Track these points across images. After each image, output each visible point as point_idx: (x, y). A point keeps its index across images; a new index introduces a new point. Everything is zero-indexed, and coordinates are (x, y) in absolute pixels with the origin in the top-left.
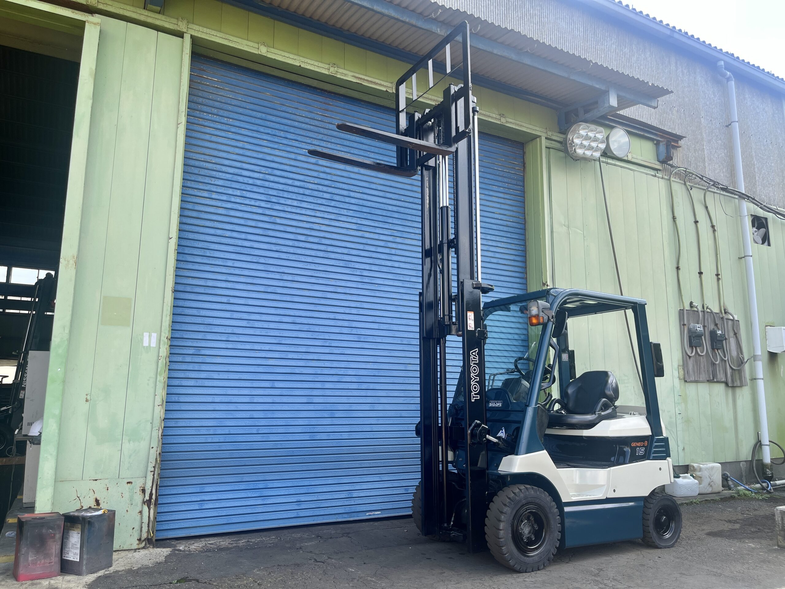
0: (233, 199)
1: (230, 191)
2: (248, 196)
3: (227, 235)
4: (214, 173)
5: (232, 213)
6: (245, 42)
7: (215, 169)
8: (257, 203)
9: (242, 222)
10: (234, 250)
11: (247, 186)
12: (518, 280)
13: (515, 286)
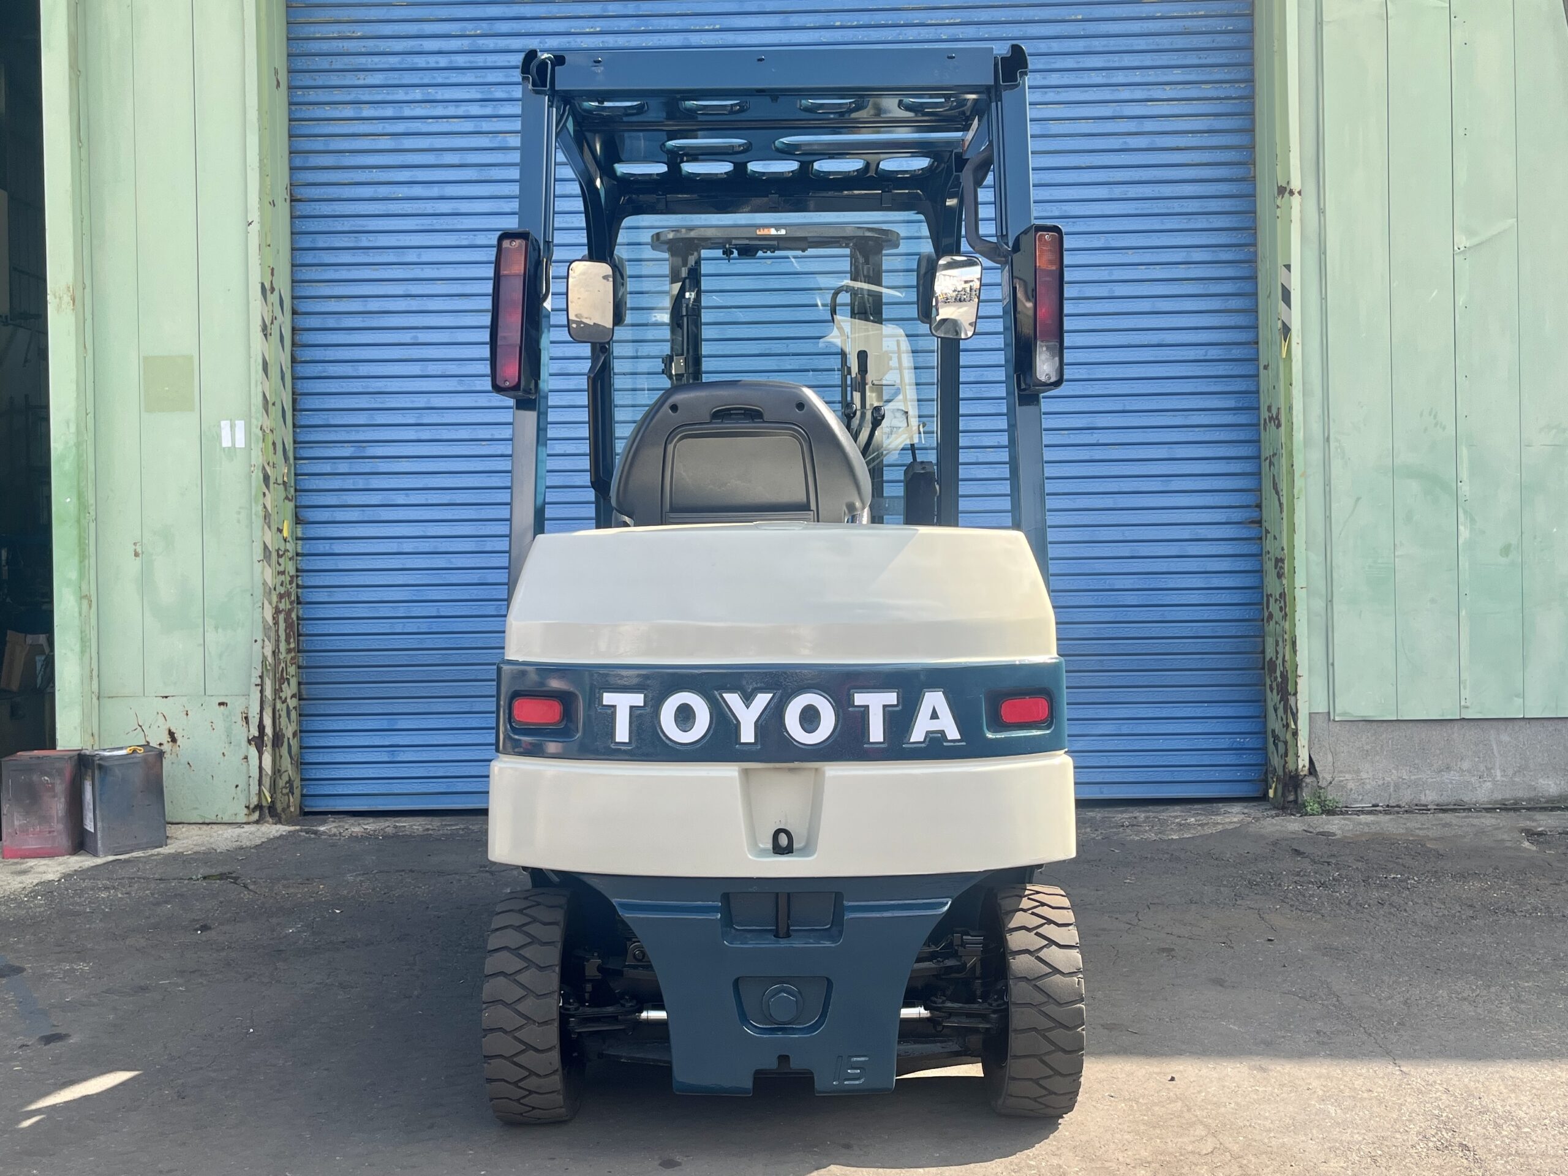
0: (407, 111)
1: (400, 95)
2: (439, 97)
3: (400, 195)
4: (362, 61)
5: (411, 143)
7: (363, 50)
8: (461, 110)
9: (430, 159)
10: (417, 225)
11: (436, 74)
12: (1224, 188)
13: (1214, 205)
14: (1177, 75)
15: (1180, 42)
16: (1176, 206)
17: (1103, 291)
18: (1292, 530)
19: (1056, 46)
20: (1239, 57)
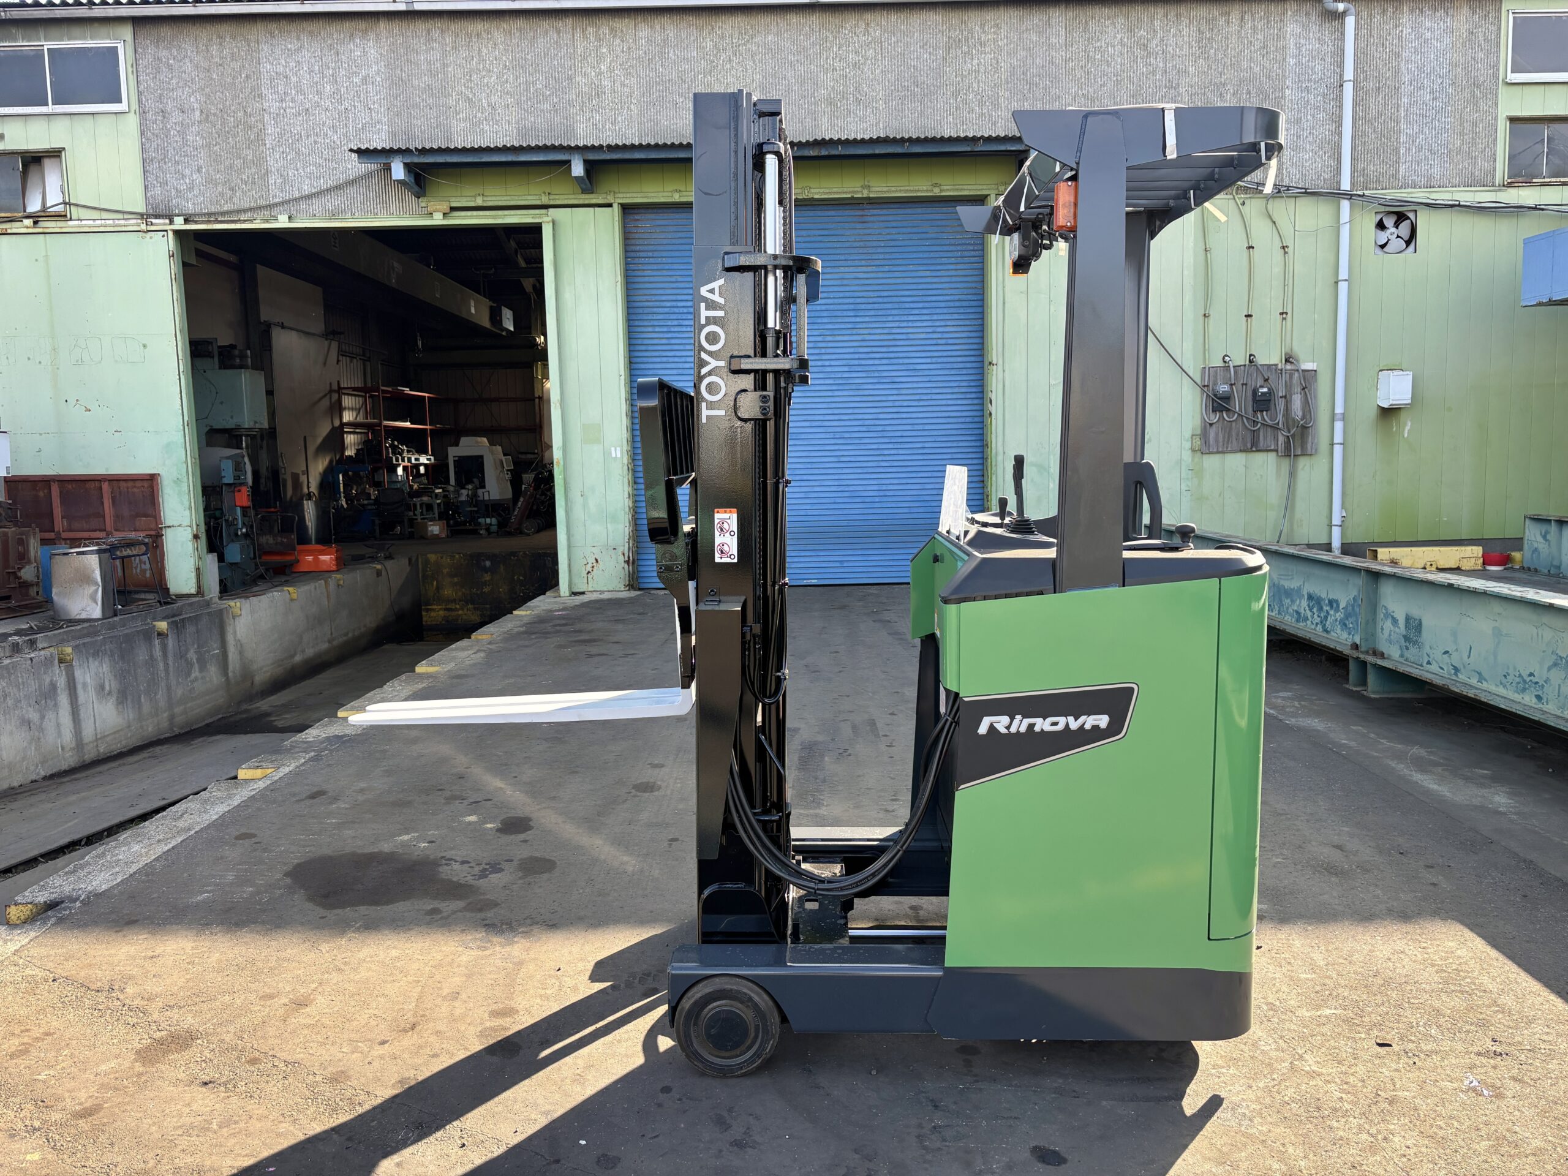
0: (673, 329)
1: (669, 323)
4: (655, 310)
5: (673, 341)
6: (661, 194)
9: (681, 347)
12: (973, 359)
13: (969, 365)
14: (956, 316)
15: (957, 304)
16: (955, 366)
17: (929, 397)
18: (991, 485)
19: (912, 305)
20: (979, 310)
